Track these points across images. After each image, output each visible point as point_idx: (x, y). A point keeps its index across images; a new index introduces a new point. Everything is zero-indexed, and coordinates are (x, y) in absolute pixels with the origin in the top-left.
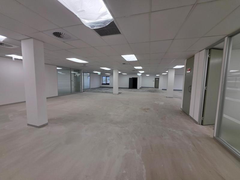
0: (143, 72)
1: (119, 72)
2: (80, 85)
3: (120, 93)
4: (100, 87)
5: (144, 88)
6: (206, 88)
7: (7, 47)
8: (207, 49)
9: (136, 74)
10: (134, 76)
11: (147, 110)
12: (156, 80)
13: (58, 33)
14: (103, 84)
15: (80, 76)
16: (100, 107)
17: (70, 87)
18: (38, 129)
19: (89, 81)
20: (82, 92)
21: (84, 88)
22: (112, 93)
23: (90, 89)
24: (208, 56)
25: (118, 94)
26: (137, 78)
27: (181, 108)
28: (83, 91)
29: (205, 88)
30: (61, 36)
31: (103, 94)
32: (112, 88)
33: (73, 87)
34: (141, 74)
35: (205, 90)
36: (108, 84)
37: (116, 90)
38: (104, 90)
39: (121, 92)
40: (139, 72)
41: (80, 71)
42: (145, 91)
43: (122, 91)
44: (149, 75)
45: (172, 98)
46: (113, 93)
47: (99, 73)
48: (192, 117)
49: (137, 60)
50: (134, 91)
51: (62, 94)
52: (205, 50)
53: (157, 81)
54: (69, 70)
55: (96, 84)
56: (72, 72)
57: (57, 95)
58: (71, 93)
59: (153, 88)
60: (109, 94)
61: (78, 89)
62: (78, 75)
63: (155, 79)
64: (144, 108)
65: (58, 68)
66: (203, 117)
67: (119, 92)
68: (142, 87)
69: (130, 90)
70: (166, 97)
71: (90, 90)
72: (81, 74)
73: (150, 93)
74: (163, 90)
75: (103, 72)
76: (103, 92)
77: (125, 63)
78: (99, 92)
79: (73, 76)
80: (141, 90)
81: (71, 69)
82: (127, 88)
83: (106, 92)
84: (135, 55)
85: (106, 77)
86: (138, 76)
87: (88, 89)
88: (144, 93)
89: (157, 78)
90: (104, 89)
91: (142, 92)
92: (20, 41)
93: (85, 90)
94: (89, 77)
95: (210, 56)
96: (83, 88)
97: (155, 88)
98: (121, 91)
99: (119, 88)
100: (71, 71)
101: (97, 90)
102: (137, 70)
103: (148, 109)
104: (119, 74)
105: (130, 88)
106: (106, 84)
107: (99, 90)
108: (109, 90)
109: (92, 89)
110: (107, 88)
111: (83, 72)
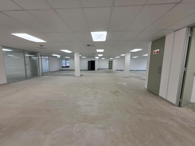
0: (102, 55)
2: (37, 69)
4: (60, 70)
6: (186, 69)
8: (189, 27)
10: (92, 60)
14: (63, 67)
15: (37, 60)
17: (25, 72)
19: (48, 64)
20: (40, 76)
21: (43, 72)
23: (49, 72)
24: (189, 35)
25: (80, 77)
26: (95, 61)
27: (145, 88)
28: (42, 75)
29: (184, 69)
32: (74, 70)
34: (99, 57)
35: (184, 71)
36: (68, 67)
37: (77, 72)
38: (65, 73)
39: (82, 75)
40: (98, 55)
41: (37, 54)
44: (104, 58)
45: (128, 77)
46: (75, 76)
47: (59, 56)
48: (165, 98)
52: (186, 28)
53: (111, 63)
54: (22, 52)
55: (56, 67)
56: (26, 55)
57: (6, 82)
58: (26, 78)
59: (107, 69)
61: (35, 73)
62: (35, 58)
63: (109, 61)
66: (180, 98)
68: (98, 69)
69: (89, 71)
70: (124, 77)
72: (38, 58)
74: (116, 70)
75: (64, 55)
76: (64, 75)
78: (59, 75)
79: (28, 59)
80: (98, 71)
81: (24, 50)
82: (86, 70)
83: (67, 75)
84: (108, 32)
85: (66, 60)
89: (110, 61)
90: (64, 71)
91: (101, 73)
93: (43, 74)
94: (48, 61)
95: (191, 34)
96: (41, 72)
97: (109, 69)
98: (82, 73)
100: (25, 53)
104: (80, 57)
105: (88, 70)
106: (67, 67)
107: (59, 73)
108: (70, 73)
109: (51, 72)
110: (67, 71)
111: (40, 55)
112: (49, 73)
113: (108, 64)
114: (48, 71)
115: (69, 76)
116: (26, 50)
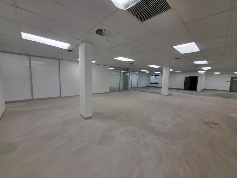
0: (209, 68)
1: (171, 70)
2: (127, 84)
3: (170, 95)
4: (148, 86)
5: (209, 91)
7: (74, 53)
9: (196, 71)
11: (212, 126)
12: (234, 79)
13: (99, 30)
14: (151, 83)
16: (142, 109)
17: (119, 85)
18: (85, 120)
19: (137, 80)
20: (129, 90)
21: (132, 87)
22: (160, 94)
25: (167, 96)
26: (198, 77)
28: (131, 90)
30: (102, 33)
31: (150, 94)
32: (161, 88)
33: (121, 85)
34: (205, 72)
36: (157, 83)
37: (165, 90)
38: (151, 90)
39: (172, 94)
40: (202, 68)
41: (129, 70)
42: (211, 95)
43: (174, 92)
44: (220, 73)
46: (162, 94)
47: (147, 72)
49: (199, 50)
50: (191, 94)
51: (112, 91)
55: (144, 83)
56: (121, 72)
57: (108, 92)
58: (119, 90)
59: (227, 91)
60: (156, 94)
61: (126, 87)
62: (128, 74)
63: (232, 78)
64: (207, 120)
65: (110, 68)
67: (170, 93)
68: (204, 89)
71: (137, 89)
72: (130, 73)
73: (219, 99)
75: (152, 70)
77: (179, 57)
78: (145, 91)
79: (122, 75)
80: (203, 93)
81: (120, 68)
82: (180, 89)
83: (153, 92)
84: (196, 42)
85: (155, 76)
86: (199, 74)
87: (136, 87)
88: (208, 97)
89: (236, 77)
90: (151, 88)
91: (205, 95)
92: (78, 46)
93: (132, 89)
94: (137, 76)
96: (130, 86)
97: (230, 90)
98: (171, 92)
99: (169, 88)
100: (121, 70)
101: (144, 89)
102: (198, 67)
103: (215, 124)
104: (171, 72)
105: (185, 89)
106: (155, 83)
107: (146, 89)
108: (157, 90)
109: (139, 87)
110: (154, 88)
111: (131, 71)
112: (137, 88)
113: (230, 82)
114: (137, 86)
115: (155, 93)
116: (121, 68)
